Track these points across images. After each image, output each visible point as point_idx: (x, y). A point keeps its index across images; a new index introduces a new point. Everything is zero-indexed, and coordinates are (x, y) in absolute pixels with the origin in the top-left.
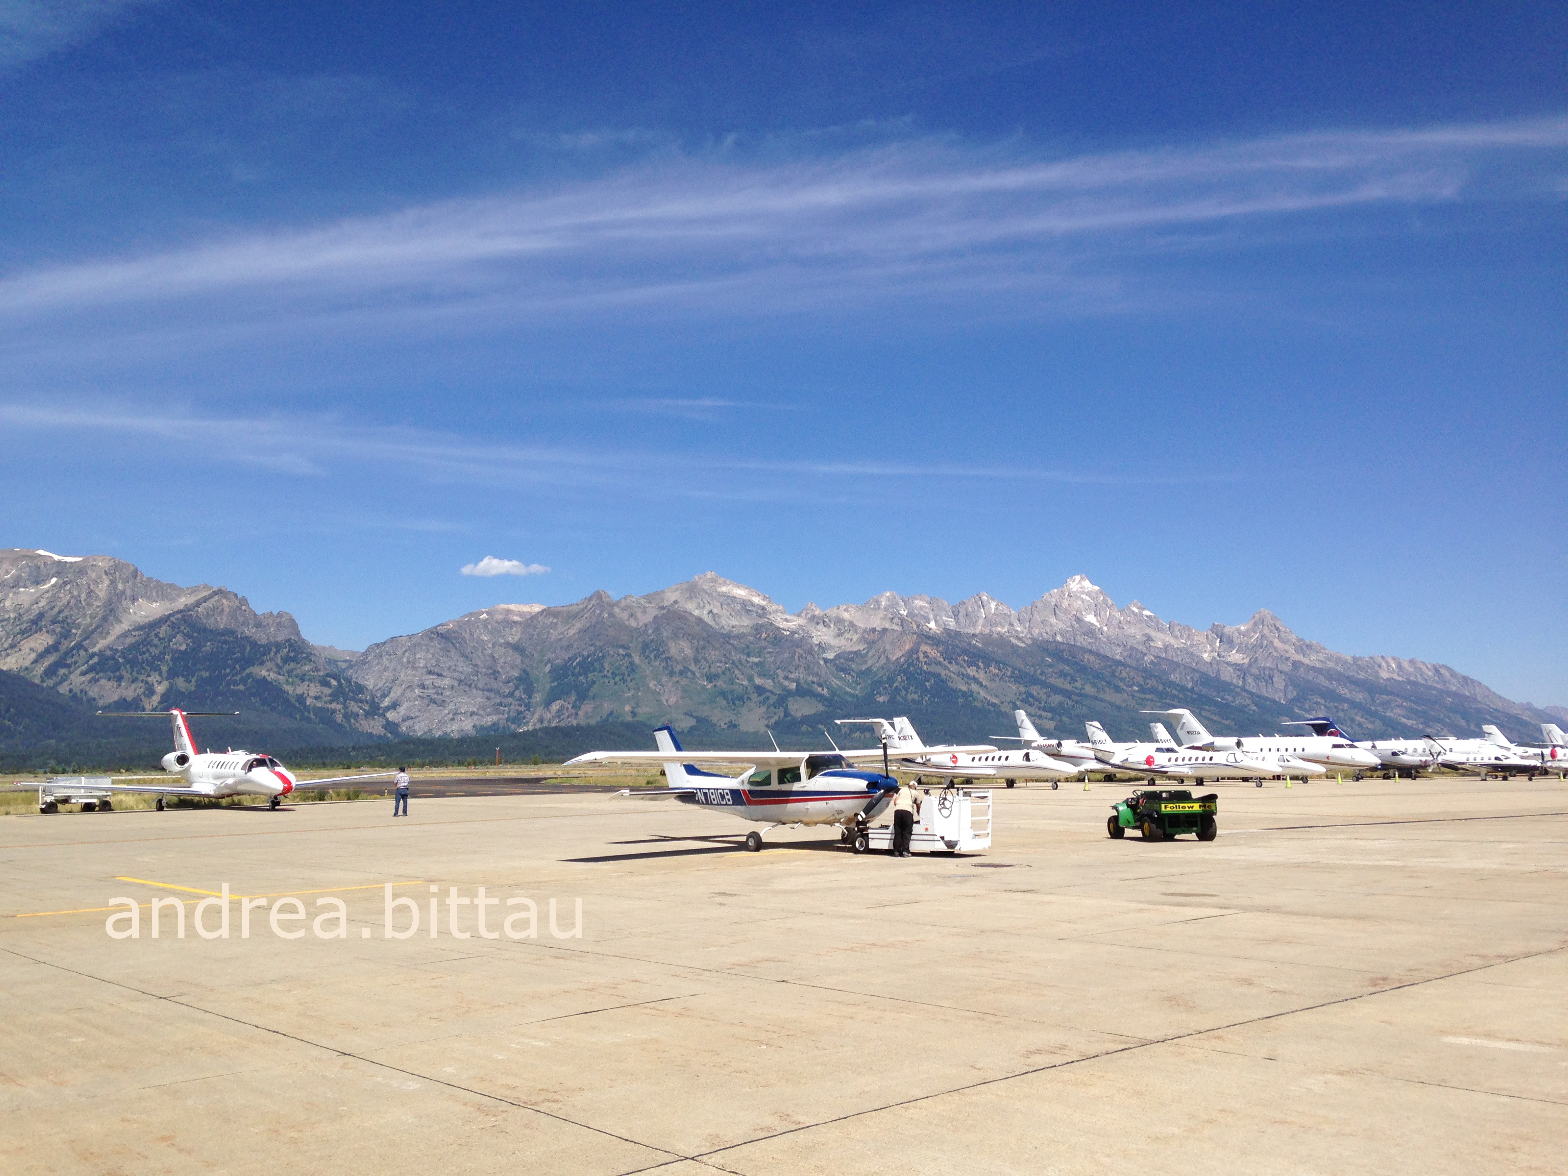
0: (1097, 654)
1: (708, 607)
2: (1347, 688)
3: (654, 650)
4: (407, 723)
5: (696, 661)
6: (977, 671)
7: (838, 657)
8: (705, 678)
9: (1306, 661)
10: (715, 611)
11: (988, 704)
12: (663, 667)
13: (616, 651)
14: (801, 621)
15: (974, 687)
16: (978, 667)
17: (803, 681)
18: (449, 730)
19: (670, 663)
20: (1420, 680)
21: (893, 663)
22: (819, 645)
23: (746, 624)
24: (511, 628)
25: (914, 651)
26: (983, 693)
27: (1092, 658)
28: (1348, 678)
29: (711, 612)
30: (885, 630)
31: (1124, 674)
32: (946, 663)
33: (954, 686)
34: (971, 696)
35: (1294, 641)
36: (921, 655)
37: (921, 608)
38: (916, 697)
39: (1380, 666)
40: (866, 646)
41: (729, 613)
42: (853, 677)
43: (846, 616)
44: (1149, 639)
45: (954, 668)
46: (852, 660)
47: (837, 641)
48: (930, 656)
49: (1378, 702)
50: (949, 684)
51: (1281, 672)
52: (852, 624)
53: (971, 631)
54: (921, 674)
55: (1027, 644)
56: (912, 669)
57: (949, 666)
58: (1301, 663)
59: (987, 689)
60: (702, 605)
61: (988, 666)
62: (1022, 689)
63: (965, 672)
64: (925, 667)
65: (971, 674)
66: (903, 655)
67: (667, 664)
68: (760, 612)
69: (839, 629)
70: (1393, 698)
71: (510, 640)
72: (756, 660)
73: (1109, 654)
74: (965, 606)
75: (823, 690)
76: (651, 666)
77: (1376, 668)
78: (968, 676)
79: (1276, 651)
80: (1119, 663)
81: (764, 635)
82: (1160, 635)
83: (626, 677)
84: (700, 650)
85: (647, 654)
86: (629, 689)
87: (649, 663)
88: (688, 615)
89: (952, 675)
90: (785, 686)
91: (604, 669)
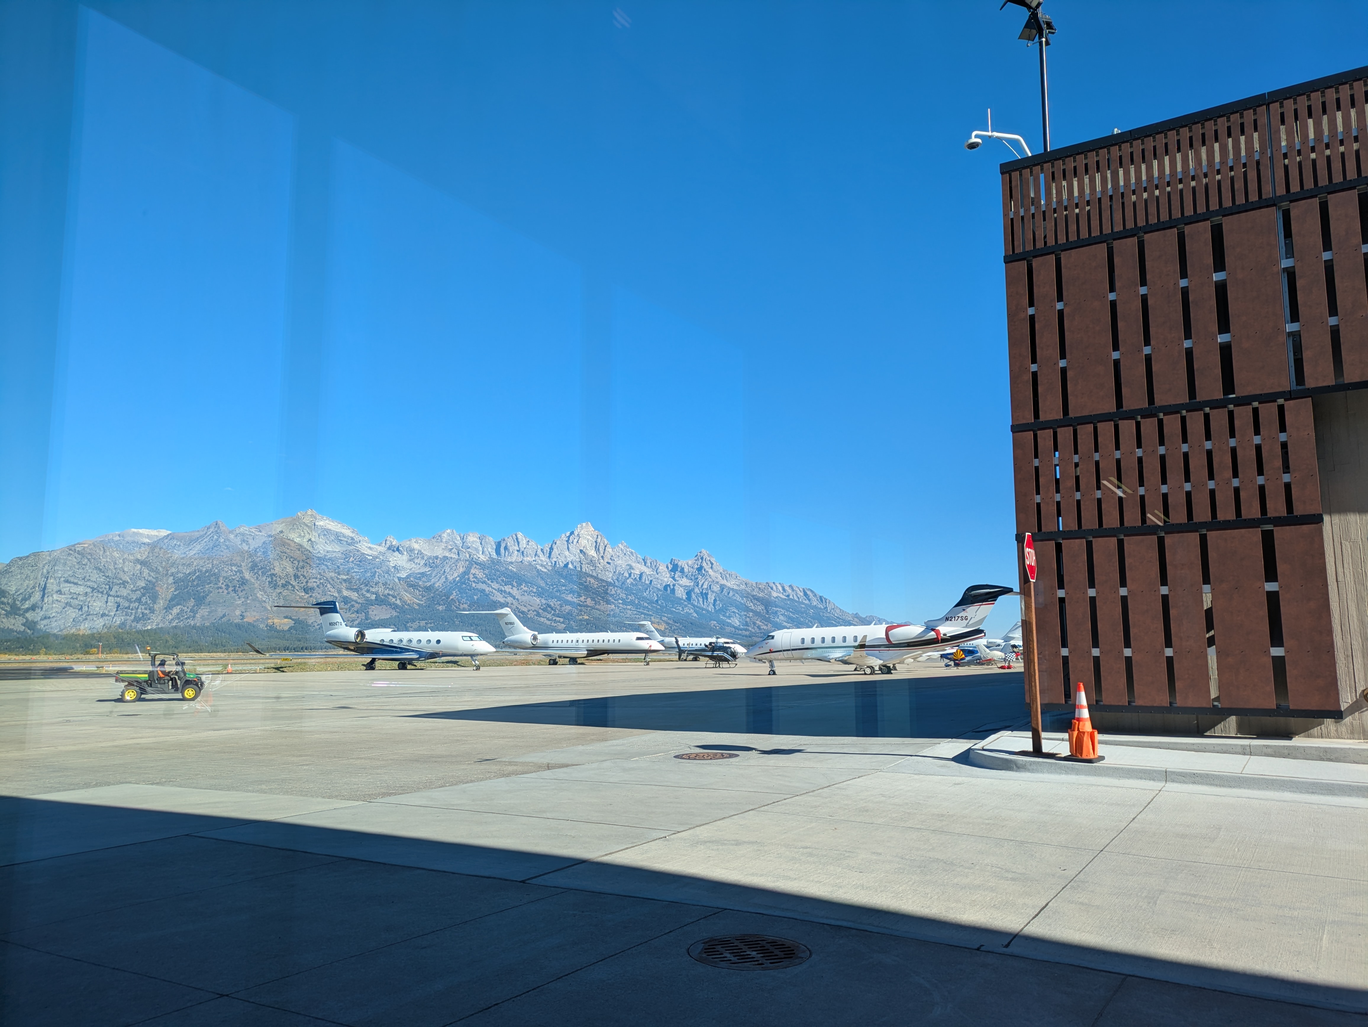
0: (596, 578)
1: (307, 537)
2: (752, 602)
3: (262, 568)
4: (45, 622)
5: (296, 577)
6: (512, 588)
7: (408, 577)
8: (303, 591)
9: (728, 584)
10: (313, 539)
12: (269, 582)
13: (230, 568)
14: (382, 549)
15: (509, 599)
16: (513, 586)
17: (381, 594)
19: (274, 578)
20: (796, 598)
21: (451, 582)
22: (394, 567)
23: (337, 550)
24: (140, 548)
25: (466, 573)
26: (516, 604)
27: (592, 581)
28: (753, 596)
29: (310, 540)
30: (445, 558)
31: (613, 592)
32: (489, 582)
33: (494, 599)
35: (721, 571)
36: (471, 576)
37: (473, 542)
38: (466, 606)
39: (772, 588)
40: (429, 569)
41: (324, 541)
42: (419, 591)
43: (416, 546)
44: (631, 567)
45: (495, 585)
46: (420, 579)
47: (409, 565)
48: (478, 577)
49: (770, 612)
50: (491, 597)
51: (713, 592)
52: (420, 552)
53: (509, 560)
54: (470, 590)
55: (548, 570)
56: (464, 586)
57: (492, 584)
58: (726, 586)
59: (518, 601)
60: (303, 535)
61: (519, 584)
62: (544, 601)
63: (503, 589)
64: (474, 585)
65: (507, 590)
66: (458, 576)
67: (272, 579)
68: (350, 541)
69: (410, 556)
70: (779, 609)
71: (139, 557)
72: (345, 577)
73: (604, 578)
74: (505, 542)
75: (396, 600)
76: (259, 581)
77: (770, 589)
78: (505, 592)
79: (711, 578)
80: (609, 584)
81: (351, 559)
82: (639, 566)
83: (237, 588)
84: (300, 569)
85: (256, 571)
86: (239, 598)
87: (257, 578)
88: (291, 542)
89: (494, 591)
90: (367, 597)
91: (219, 582)
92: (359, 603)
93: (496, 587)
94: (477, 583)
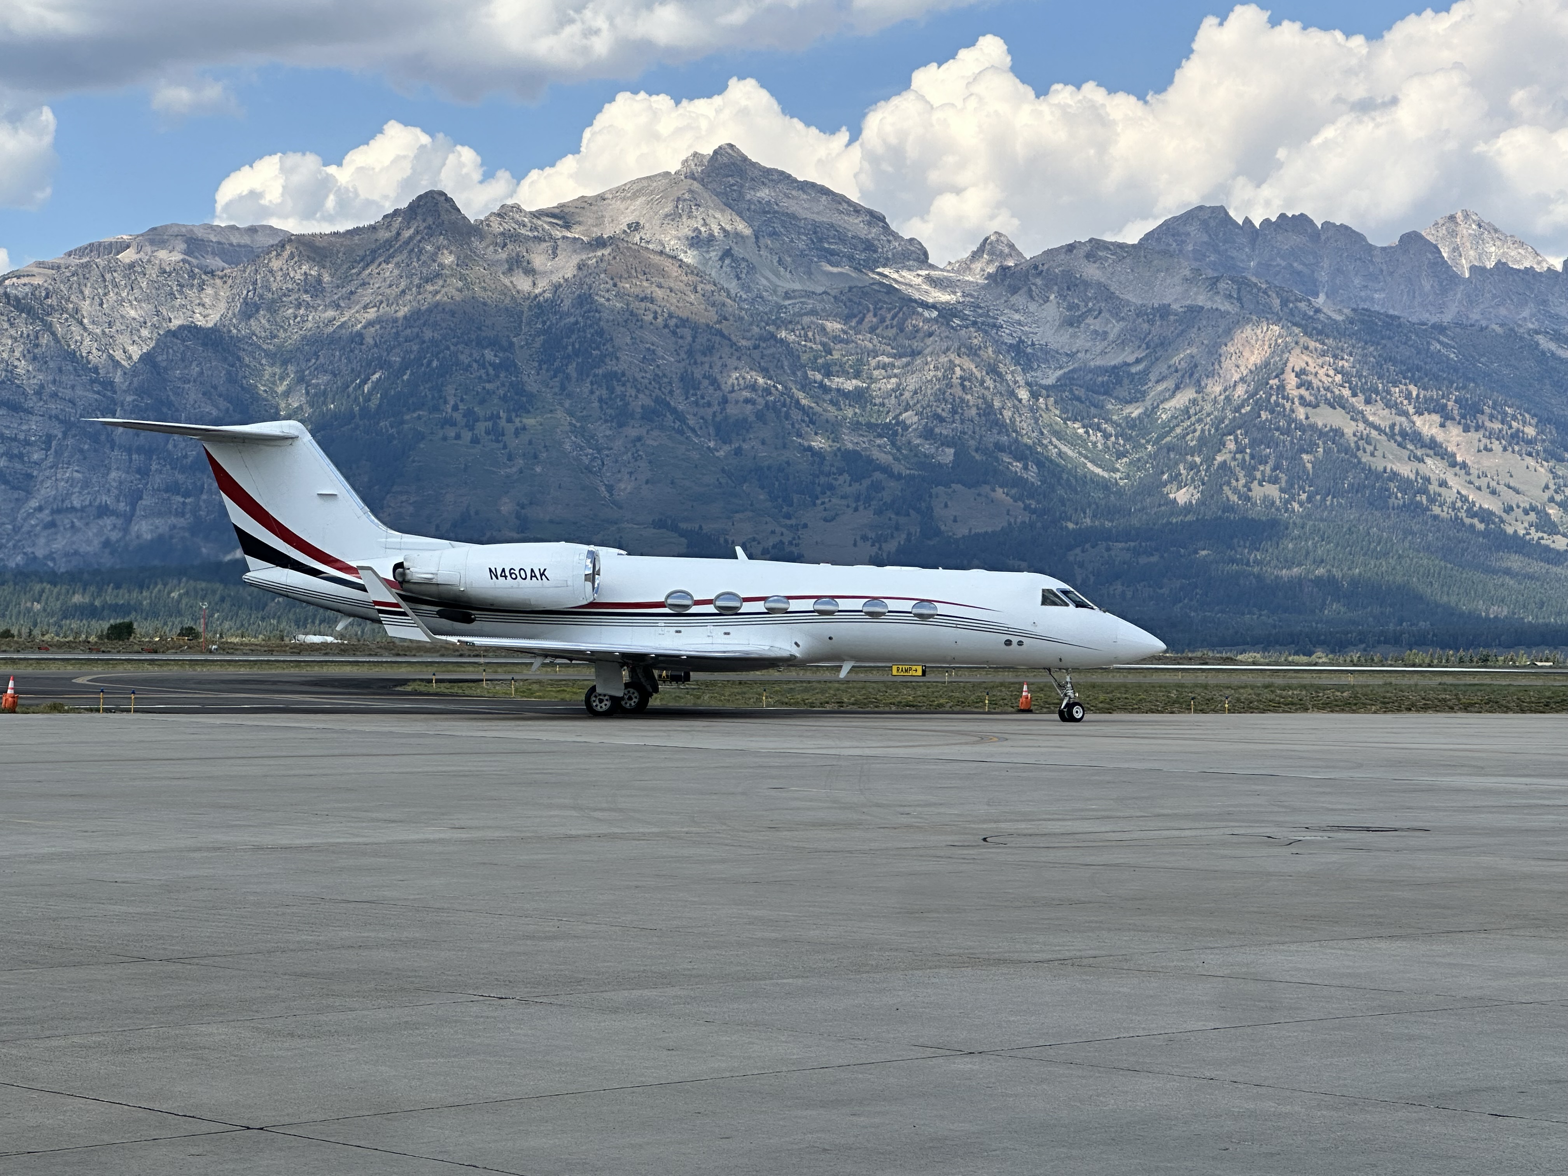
3: (577, 353)
5: (689, 383)
6: (1442, 425)
7: (1067, 380)
8: (712, 430)
11: (1471, 514)
12: (600, 400)
13: (476, 355)
15: (1433, 467)
16: (1447, 416)
17: (972, 443)
18: (40, 553)
19: (619, 389)
21: (1215, 401)
22: (1016, 348)
23: (820, 289)
25: (1273, 367)
26: (1456, 484)
30: (1194, 312)
32: (1358, 402)
33: (1378, 464)
34: (1424, 491)
36: (1291, 380)
38: (1272, 491)
40: (1141, 354)
41: (775, 259)
42: (1107, 436)
45: (1378, 415)
46: (1106, 389)
47: (1065, 338)
48: (1316, 382)
50: (1365, 458)
52: (1104, 292)
54: (1287, 432)
56: (1264, 415)
57: (1368, 410)
59: (1468, 474)
63: (1409, 428)
64: (1300, 413)
65: (1426, 432)
66: (1242, 380)
67: (611, 390)
68: (860, 256)
69: (1070, 308)
71: (200, 321)
72: (850, 385)
75: (1026, 468)
76: (569, 396)
78: (1417, 438)
81: (868, 320)
83: (503, 423)
84: (700, 358)
85: (557, 364)
86: (510, 458)
87: (563, 388)
88: (667, 264)
89: (1374, 433)
90: (925, 456)
91: (446, 402)
92: (899, 477)
93: (1383, 419)
94: (1309, 405)
